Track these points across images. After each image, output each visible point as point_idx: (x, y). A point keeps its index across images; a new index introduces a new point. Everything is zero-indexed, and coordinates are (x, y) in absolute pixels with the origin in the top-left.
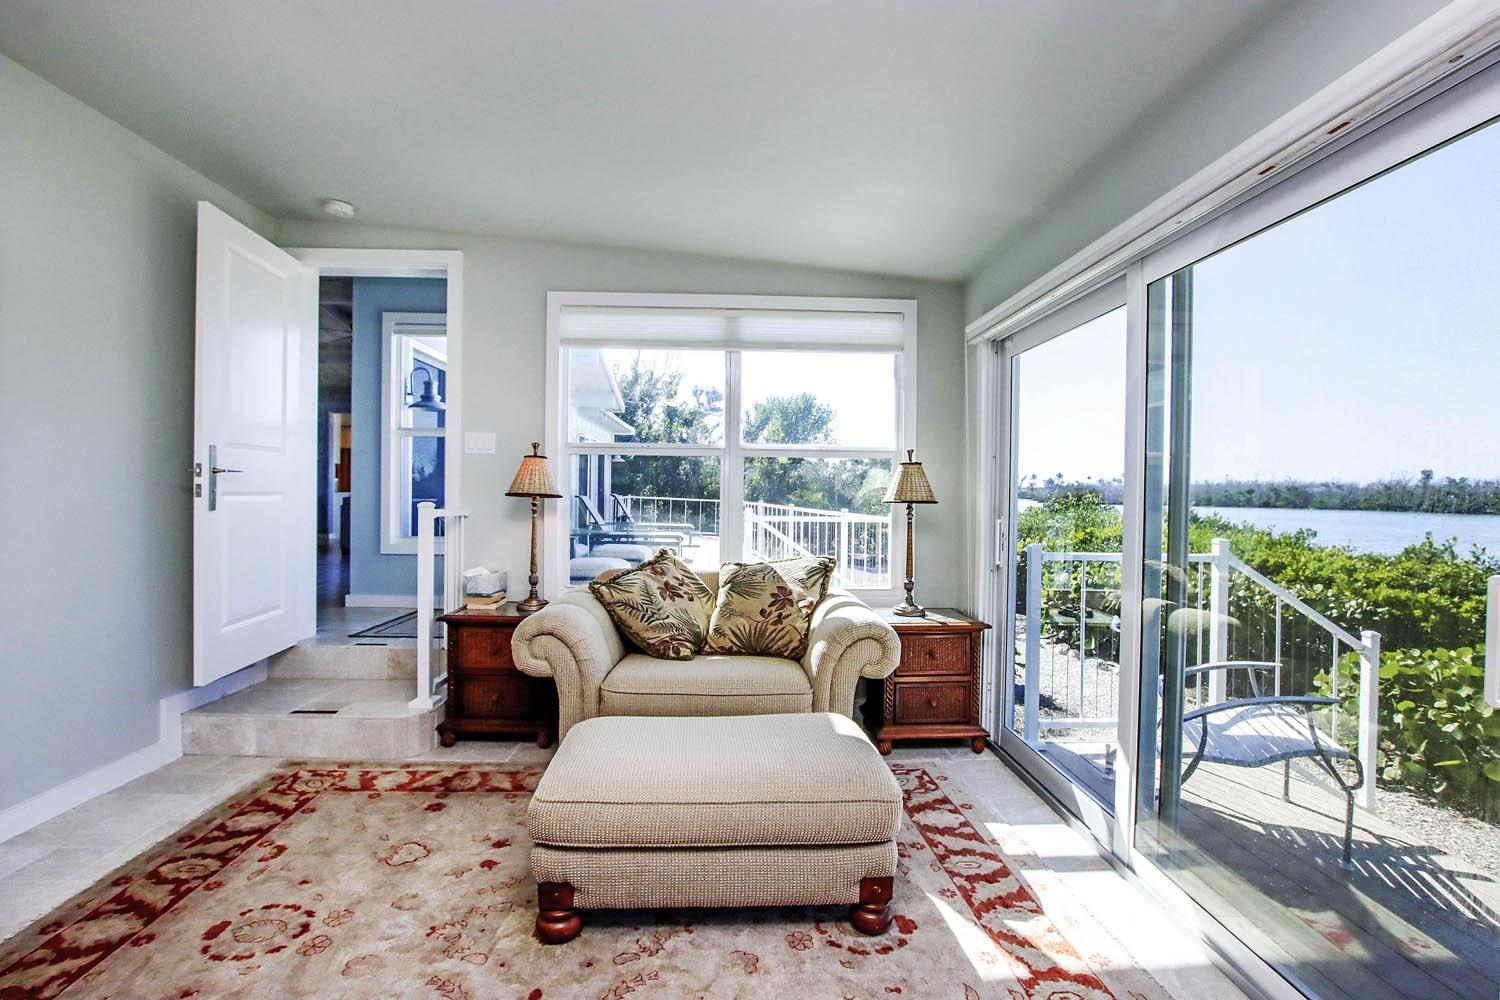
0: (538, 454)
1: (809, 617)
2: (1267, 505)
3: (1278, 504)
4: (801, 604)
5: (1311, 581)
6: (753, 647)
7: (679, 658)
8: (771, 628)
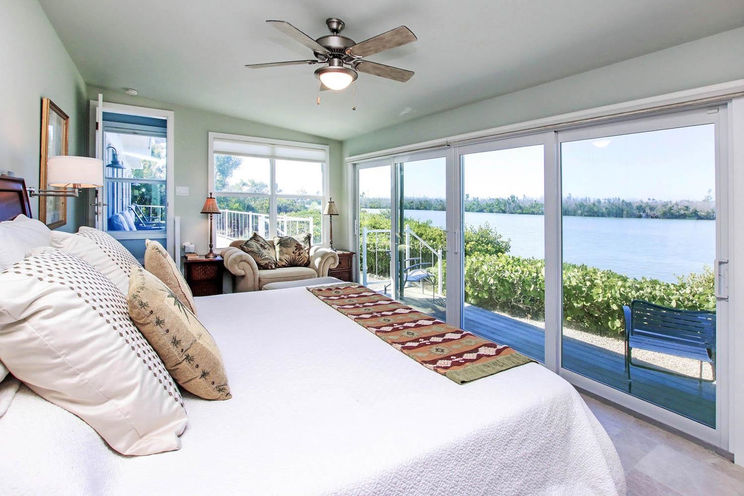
0: (212, 197)
1: (308, 253)
2: (418, 209)
3: (421, 208)
4: (305, 249)
5: (430, 239)
6: (292, 264)
7: (272, 269)
8: (297, 257)
